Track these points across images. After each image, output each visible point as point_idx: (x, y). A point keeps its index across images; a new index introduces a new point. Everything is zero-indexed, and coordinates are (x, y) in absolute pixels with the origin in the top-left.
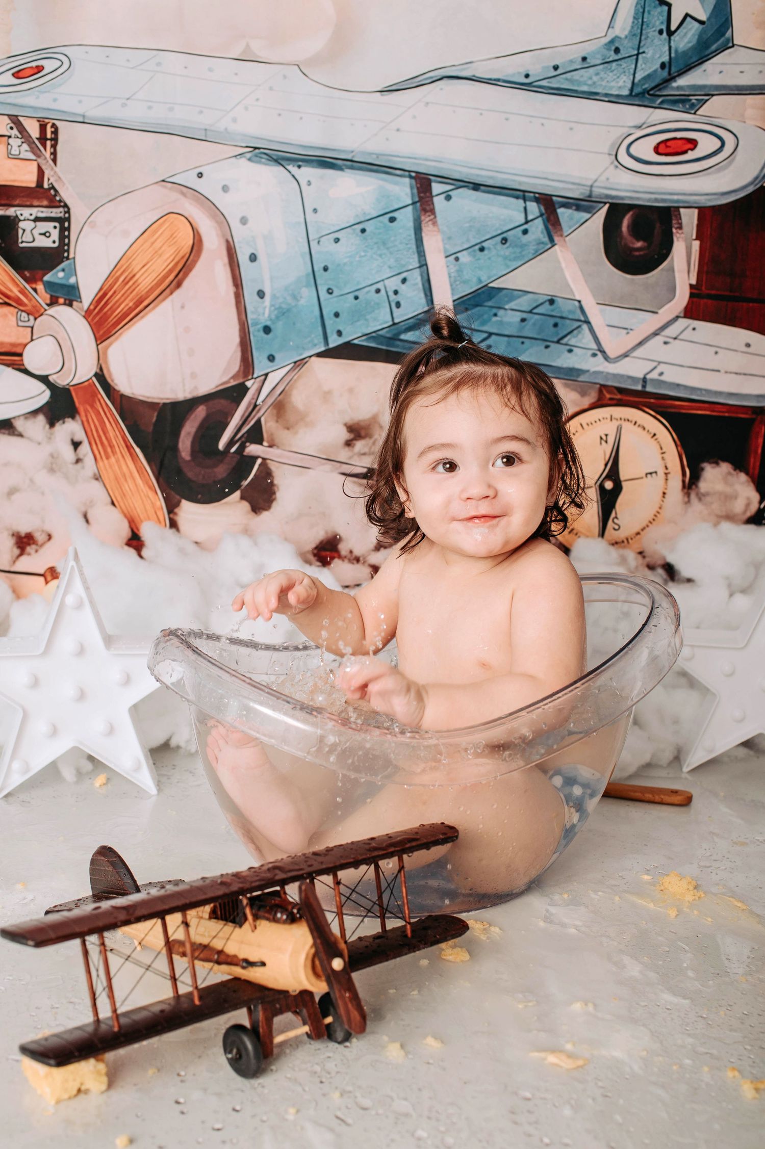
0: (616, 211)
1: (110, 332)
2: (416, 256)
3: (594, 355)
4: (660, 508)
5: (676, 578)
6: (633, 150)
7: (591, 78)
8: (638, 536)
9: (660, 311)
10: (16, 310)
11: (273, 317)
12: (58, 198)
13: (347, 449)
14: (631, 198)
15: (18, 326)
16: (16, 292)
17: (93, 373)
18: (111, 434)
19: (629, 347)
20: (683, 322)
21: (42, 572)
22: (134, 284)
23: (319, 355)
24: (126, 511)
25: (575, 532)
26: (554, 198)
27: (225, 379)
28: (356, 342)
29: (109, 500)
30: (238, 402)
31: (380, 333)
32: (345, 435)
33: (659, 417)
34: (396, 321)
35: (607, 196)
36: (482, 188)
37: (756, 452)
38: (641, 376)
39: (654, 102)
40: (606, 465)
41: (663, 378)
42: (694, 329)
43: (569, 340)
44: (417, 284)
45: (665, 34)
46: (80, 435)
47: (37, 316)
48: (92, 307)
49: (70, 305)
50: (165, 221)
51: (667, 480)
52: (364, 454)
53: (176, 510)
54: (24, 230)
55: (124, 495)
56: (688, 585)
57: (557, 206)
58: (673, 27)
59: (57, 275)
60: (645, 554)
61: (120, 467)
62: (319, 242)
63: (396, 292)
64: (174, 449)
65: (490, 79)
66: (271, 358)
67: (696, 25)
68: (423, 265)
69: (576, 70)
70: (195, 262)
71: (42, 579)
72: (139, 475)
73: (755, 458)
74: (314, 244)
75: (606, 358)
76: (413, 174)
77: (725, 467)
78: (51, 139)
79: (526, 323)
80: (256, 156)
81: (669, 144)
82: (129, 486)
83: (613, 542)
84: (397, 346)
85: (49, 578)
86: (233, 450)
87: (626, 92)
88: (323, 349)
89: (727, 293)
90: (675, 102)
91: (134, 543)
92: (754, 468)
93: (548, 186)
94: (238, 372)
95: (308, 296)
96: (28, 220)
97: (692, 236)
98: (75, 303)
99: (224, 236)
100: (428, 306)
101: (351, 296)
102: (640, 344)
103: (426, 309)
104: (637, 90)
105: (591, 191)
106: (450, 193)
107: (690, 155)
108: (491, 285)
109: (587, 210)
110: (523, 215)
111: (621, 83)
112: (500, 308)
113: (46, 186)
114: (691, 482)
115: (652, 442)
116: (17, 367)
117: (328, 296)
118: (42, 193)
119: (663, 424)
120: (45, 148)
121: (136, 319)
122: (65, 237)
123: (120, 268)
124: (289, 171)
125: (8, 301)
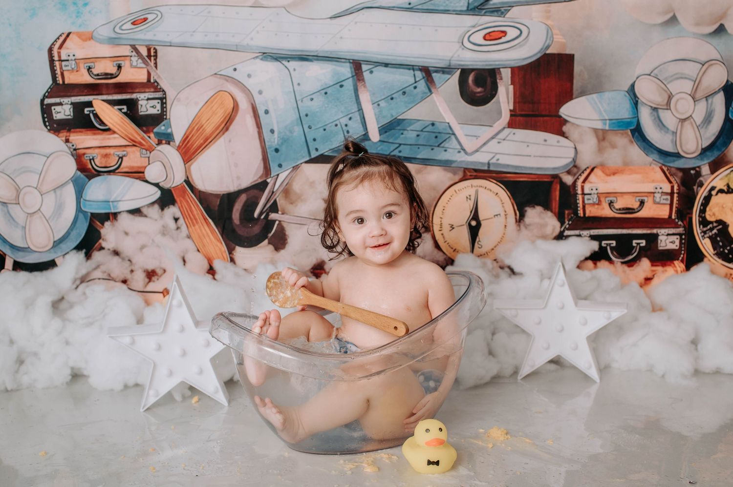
0: (465, 73)
1: (191, 157)
2: (356, 105)
3: (459, 152)
4: (504, 234)
6: (471, 39)
7: (445, 2)
8: (493, 251)
9: (495, 125)
10: (140, 149)
11: (280, 143)
12: (159, 87)
14: (472, 65)
15: (141, 157)
16: (139, 139)
17: (183, 180)
18: (195, 212)
19: (479, 146)
20: (508, 131)
21: (161, 291)
22: (203, 130)
23: (306, 162)
24: (205, 253)
25: (457, 250)
26: (430, 68)
27: (255, 179)
28: (326, 154)
29: (196, 249)
30: (263, 190)
33: (498, 183)
35: (459, 65)
36: (390, 65)
37: (556, 200)
38: (486, 161)
39: (481, 12)
40: (471, 212)
41: (499, 162)
42: (514, 134)
43: (444, 145)
44: (357, 120)
46: (178, 214)
47: (151, 150)
48: (181, 144)
49: (169, 144)
50: (218, 95)
51: (506, 218)
53: (233, 252)
54: (142, 106)
55: (204, 246)
57: (432, 72)
59: (161, 128)
60: (498, 260)
61: (201, 230)
62: (302, 101)
63: (346, 125)
64: (230, 218)
65: (390, 7)
66: (280, 166)
68: (360, 109)
70: (235, 116)
71: (162, 295)
72: (212, 233)
73: (555, 202)
74: (299, 102)
75: (466, 153)
76: (351, 61)
77: (539, 209)
78: (154, 56)
79: (420, 137)
80: (265, 57)
81: (491, 34)
82: (206, 240)
83: (479, 255)
85: (165, 294)
86: (262, 217)
87: (465, 8)
88: (308, 159)
89: (531, 113)
90: (493, 12)
91: (211, 271)
92: (555, 208)
93: (426, 62)
94: (263, 174)
95: (298, 130)
96: (144, 100)
97: (508, 83)
98: (171, 143)
99: (250, 101)
100: (365, 131)
101: (322, 129)
102: (485, 144)
103: (364, 133)
104: (471, 7)
105: (450, 63)
106: (373, 70)
107: (504, 40)
108: (399, 118)
109: (449, 73)
110: (413, 79)
111: (462, 4)
112: (404, 130)
113: (152, 81)
114: (520, 218)
115: (496, 197)
116: (142, 179)
117: (309, 130)
118: (151, 85)
119: (501, 187)
120: (151, 61)
121: (205, 149)
122: (164, 107)
123: (196, 121)
124: (283, 64)
125: (135, 144)
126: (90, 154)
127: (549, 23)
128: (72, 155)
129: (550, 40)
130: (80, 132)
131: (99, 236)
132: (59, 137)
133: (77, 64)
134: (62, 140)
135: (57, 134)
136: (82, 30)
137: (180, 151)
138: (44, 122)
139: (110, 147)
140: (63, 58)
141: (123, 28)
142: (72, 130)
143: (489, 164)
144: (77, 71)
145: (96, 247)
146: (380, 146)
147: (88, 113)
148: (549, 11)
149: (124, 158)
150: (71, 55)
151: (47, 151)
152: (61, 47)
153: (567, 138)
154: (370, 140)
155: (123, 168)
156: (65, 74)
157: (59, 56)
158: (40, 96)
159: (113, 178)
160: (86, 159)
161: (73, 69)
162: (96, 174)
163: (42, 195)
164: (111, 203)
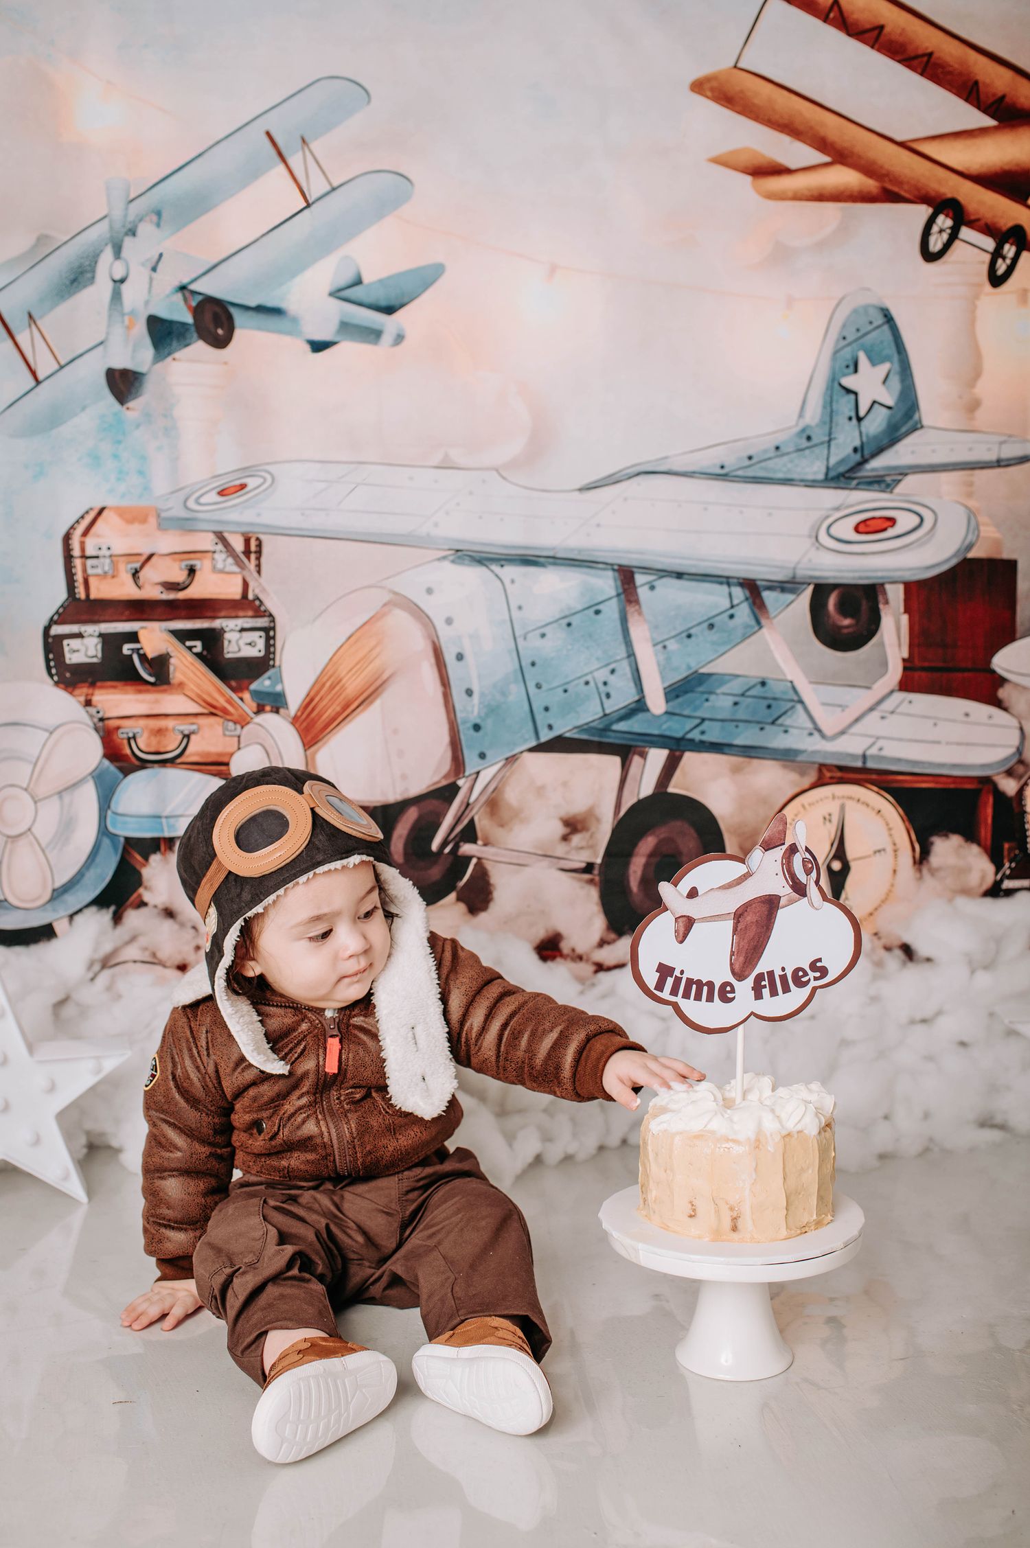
0: (821, 591)
1: (318, 737)
2: (623, 647)
3: (811, 734)
4: (892, 886)
5: (915, 958)
6: (833, 531)
7: (785, 466)
8: (872, 917)
9: (875, 686)
10: (222, 720)
11: (483, 714)
12: (262, 608)
13: (564, 844)
14: (835, 578)
15: (224, 735)
16: (222, 702)
19: (846, 724)
20: (899, 696)
22: (340, 689)
23: (531, 750)
26: (759, 583)
27: (436, 779)
28: (568, 735)
30: (450, 801)
31: (592, 725)
32: (560, 830)
33: (881, 792)
34: (607, 711)
35: (811, 577)
36: (686, 576)
37: (986, 823)
38: (859, 751)
39: (849, 484)
40: (832, 845)
41: (884, 753)
42: (910, 702)
43: (784, 721)
44: (626, 674)
45: (854, 421)
47: (244, 724)
48: (299, 714)
49: (277, 712)
51: (896, 856)
52: (582, 848)
54: (230, 641)
56: (927, 965)
57: (761, 589)
58: (862, 413)
59: (263, 683)
60: (880, 935)
63: (605, 683)
65: (687, 473)
66: (482, 756)
67: (884, 410)
68: (631, 655)
69: (769, 459)
73: (986, 828)
74: (520, 641)
75: (823, 736)
76: (616, 567)
77: (956, 840)
78: (256, 552)
79: (739, 706)
80: (459, 557)
81: (868, 523)
84: (609, 737)
86: (447, 850)
87: (821, 476)
88: (533, 743)
89: (941, 665)
90: (870, 483)
92: (986, 839)
93: (751, 571)
94: (450, 771)
95: (516, 693)
96: (234, 631)
97: (899, 609)
98: (282, 711)
99: (429, 636)
100: (639, 694)
101: (560, 690)
102: (857, 720)
103: (637, 698)
104: (832, 474)
105: (795, 573)
106: (655, 583)
107: (891, 532)
108: (702, 671)
109: (792, 591)
110: (728, 600)
111: (815, 468)
112: (711, 693)
113: (251, 597)
114: (922, 857)
115: (878, 818)
116: (224, 776)
117: (537, 691)
118: (247, 604)
119: (887, 799)
120: (249, 558)
121: (342, 724)
122: (271, 645)
123: (327, 673)
124: (492, 571)
125: (213, 711)
126: (129, 728)
127: (972, 503)
128: (96, 729)
129: (973, 533)
130: (114, 687)
131: (137, 881)
132: (74, 696)
133: (114, 565)
134: (80, 702)
135: (70, 689)
136: (125, 503)
137: (297, 725)
138: (49, 668)
139: (166, 716)
140: (89, 552)
141: (202, 500)
142: (99, 684)
143: (864, 757)
144: (113, 577)
145: (133, 901)
146: (666, 722)
147: (129, 653)
148: (971, 484)
149: (193, 737)
150: (104, 548)
151: (51, 721)
152: (86, 533)
153: (1005, 709)
154: (648, 710)
155: (189, 756)
156: (92, 581)
157: (83, 549)
158: (44, 621)
159: (171, 773)
160: (122, 735)
161: (106, 573)
162: (138, 766)
163: (35, 802)
164: (164, 820)
